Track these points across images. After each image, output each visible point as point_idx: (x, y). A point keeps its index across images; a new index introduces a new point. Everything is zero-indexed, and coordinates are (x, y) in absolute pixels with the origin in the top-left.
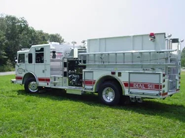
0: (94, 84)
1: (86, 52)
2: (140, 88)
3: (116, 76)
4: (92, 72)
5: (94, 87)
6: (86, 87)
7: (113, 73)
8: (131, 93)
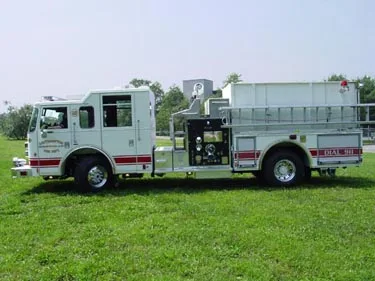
0: (258, 156)
1: (228, 105)
2: (334, 155)
3: (297, 141)
4: (254, 138)
5: (258, 161)
6: (242, 163)
7: (293, 137)
8: (321, 163)
